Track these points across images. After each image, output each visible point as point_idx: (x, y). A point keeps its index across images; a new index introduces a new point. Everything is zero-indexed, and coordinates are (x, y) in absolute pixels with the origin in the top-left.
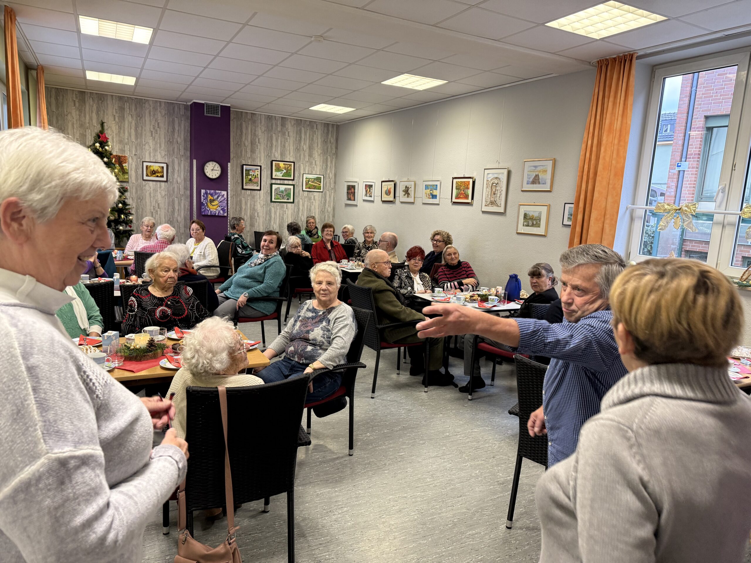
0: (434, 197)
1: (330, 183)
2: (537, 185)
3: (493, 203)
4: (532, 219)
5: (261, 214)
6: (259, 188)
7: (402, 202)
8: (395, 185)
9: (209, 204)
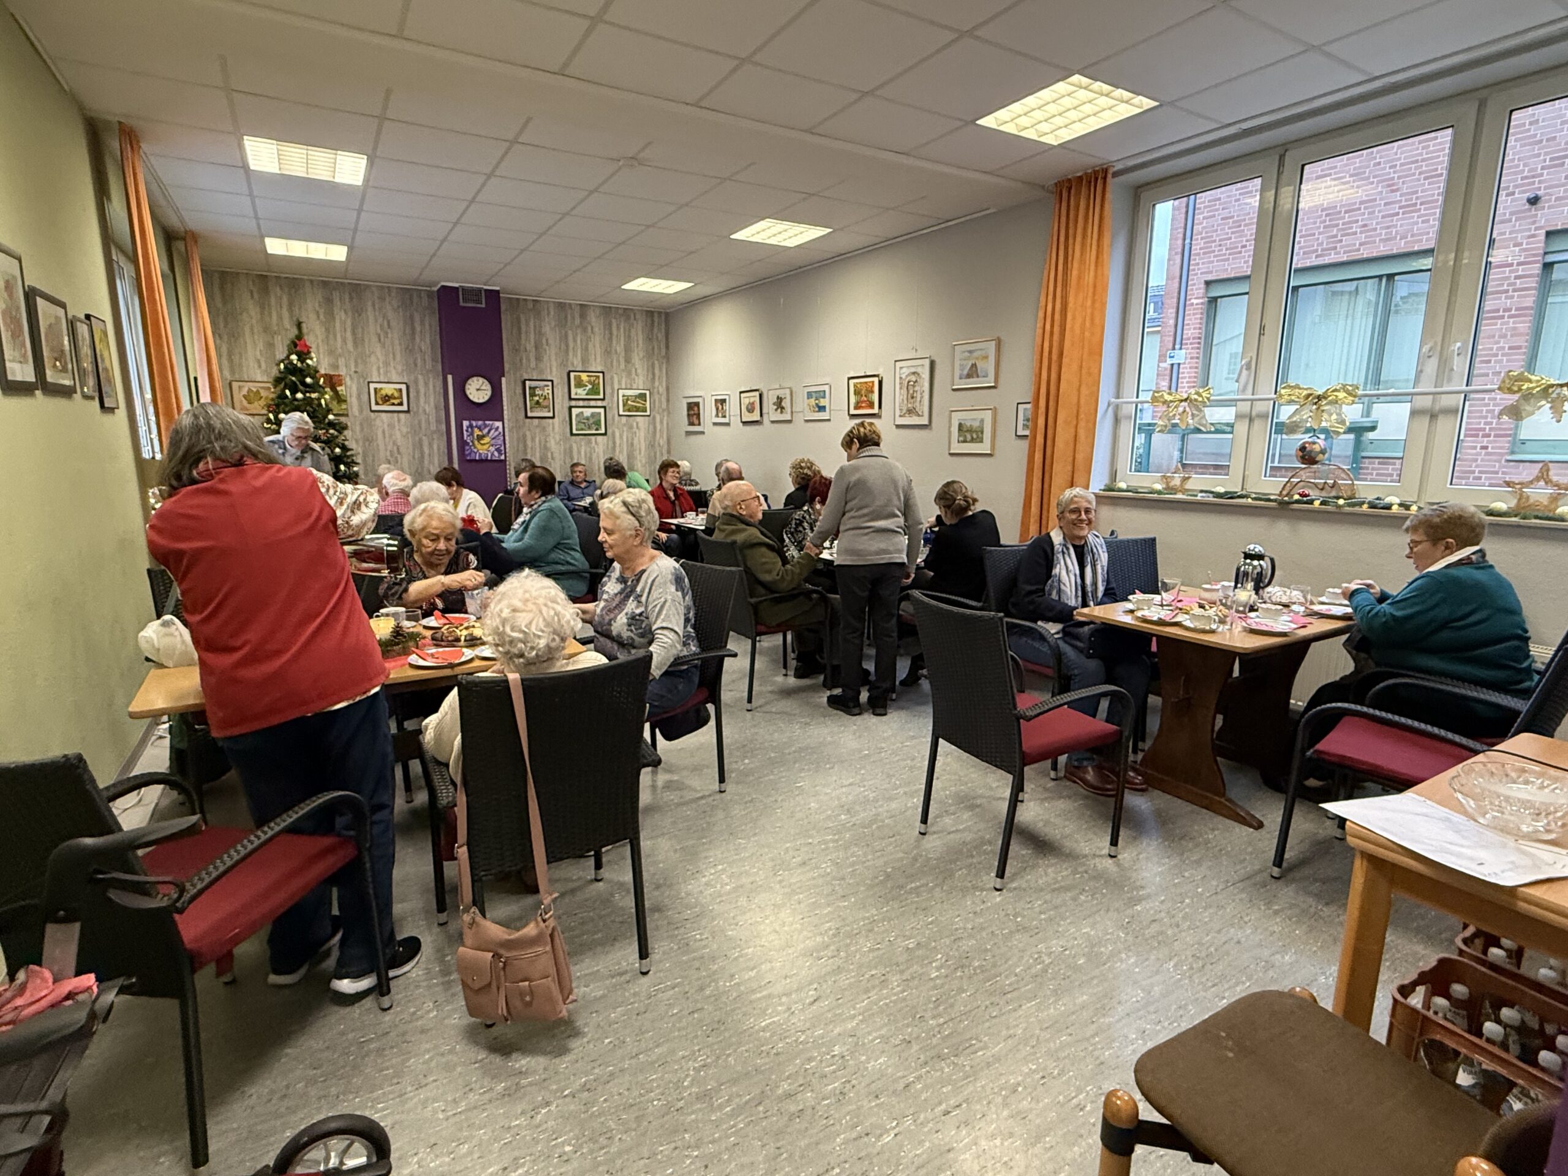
0: (822, 409)
1: (660, 402)
2: (975, 379)
3: (911, 412)
4: (970, 430)
5: (556, 455)
6: (551, 414)
7: (773, 422)
8: (761, 396)
9: (476, 442)
